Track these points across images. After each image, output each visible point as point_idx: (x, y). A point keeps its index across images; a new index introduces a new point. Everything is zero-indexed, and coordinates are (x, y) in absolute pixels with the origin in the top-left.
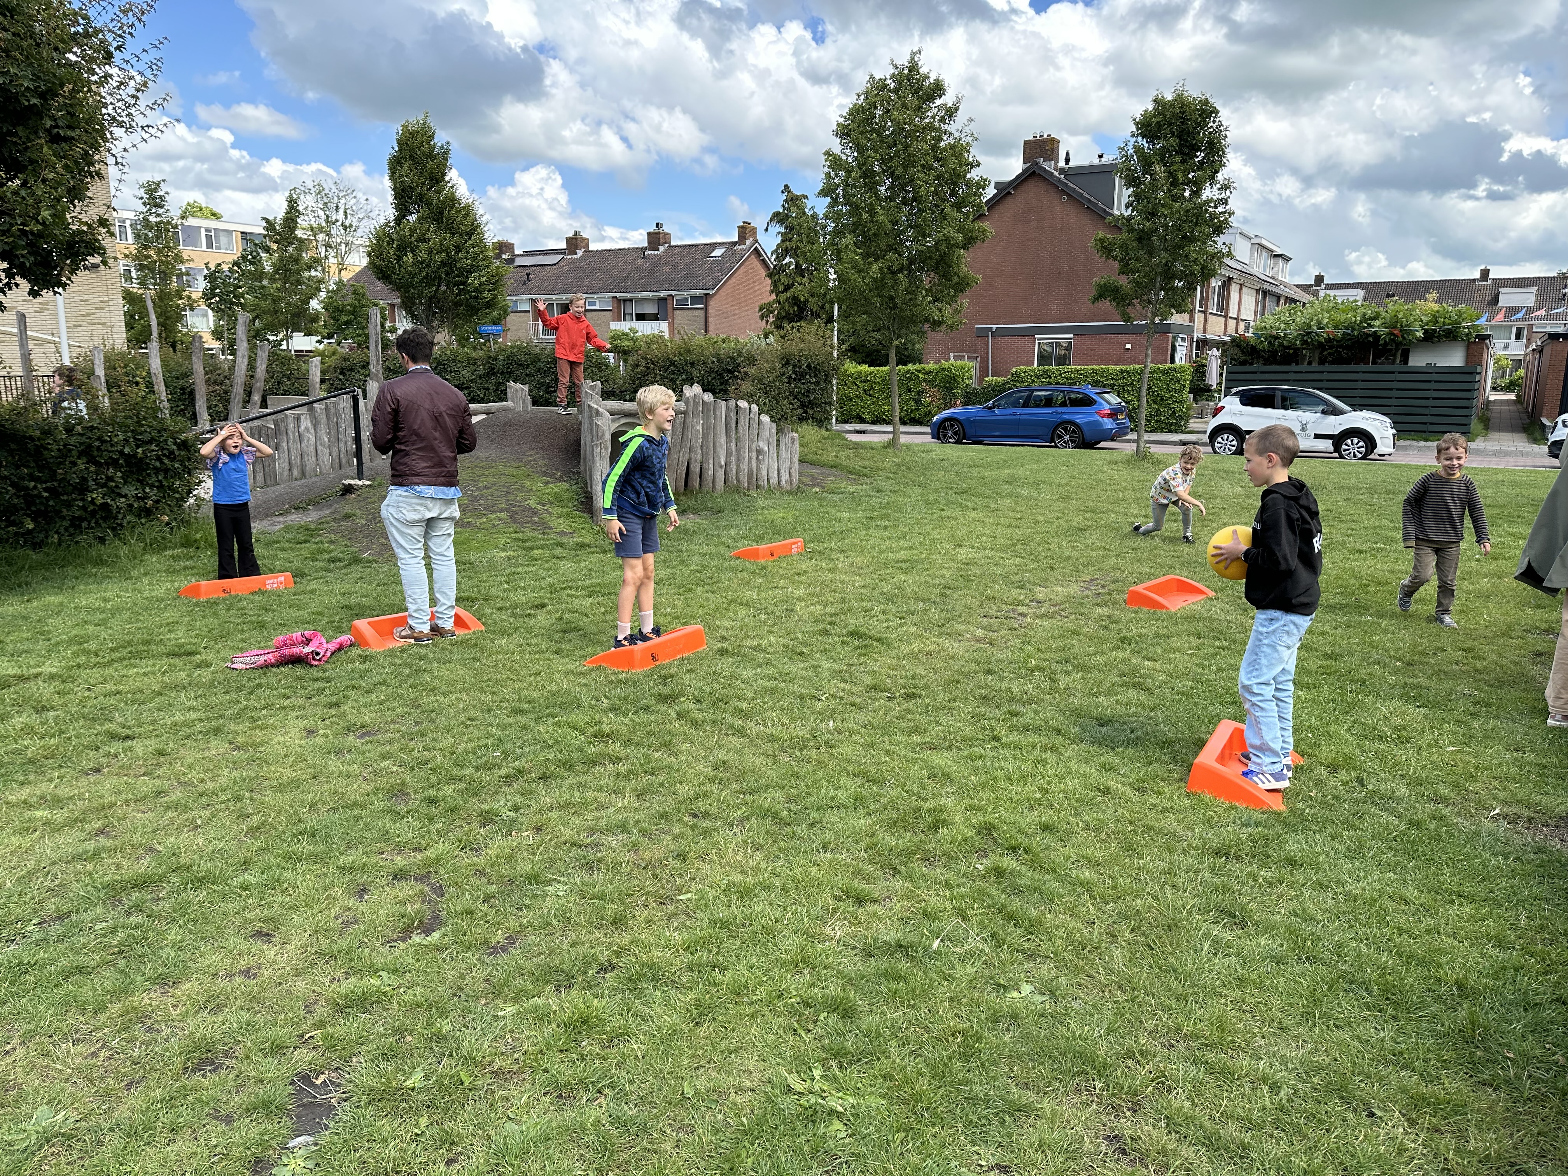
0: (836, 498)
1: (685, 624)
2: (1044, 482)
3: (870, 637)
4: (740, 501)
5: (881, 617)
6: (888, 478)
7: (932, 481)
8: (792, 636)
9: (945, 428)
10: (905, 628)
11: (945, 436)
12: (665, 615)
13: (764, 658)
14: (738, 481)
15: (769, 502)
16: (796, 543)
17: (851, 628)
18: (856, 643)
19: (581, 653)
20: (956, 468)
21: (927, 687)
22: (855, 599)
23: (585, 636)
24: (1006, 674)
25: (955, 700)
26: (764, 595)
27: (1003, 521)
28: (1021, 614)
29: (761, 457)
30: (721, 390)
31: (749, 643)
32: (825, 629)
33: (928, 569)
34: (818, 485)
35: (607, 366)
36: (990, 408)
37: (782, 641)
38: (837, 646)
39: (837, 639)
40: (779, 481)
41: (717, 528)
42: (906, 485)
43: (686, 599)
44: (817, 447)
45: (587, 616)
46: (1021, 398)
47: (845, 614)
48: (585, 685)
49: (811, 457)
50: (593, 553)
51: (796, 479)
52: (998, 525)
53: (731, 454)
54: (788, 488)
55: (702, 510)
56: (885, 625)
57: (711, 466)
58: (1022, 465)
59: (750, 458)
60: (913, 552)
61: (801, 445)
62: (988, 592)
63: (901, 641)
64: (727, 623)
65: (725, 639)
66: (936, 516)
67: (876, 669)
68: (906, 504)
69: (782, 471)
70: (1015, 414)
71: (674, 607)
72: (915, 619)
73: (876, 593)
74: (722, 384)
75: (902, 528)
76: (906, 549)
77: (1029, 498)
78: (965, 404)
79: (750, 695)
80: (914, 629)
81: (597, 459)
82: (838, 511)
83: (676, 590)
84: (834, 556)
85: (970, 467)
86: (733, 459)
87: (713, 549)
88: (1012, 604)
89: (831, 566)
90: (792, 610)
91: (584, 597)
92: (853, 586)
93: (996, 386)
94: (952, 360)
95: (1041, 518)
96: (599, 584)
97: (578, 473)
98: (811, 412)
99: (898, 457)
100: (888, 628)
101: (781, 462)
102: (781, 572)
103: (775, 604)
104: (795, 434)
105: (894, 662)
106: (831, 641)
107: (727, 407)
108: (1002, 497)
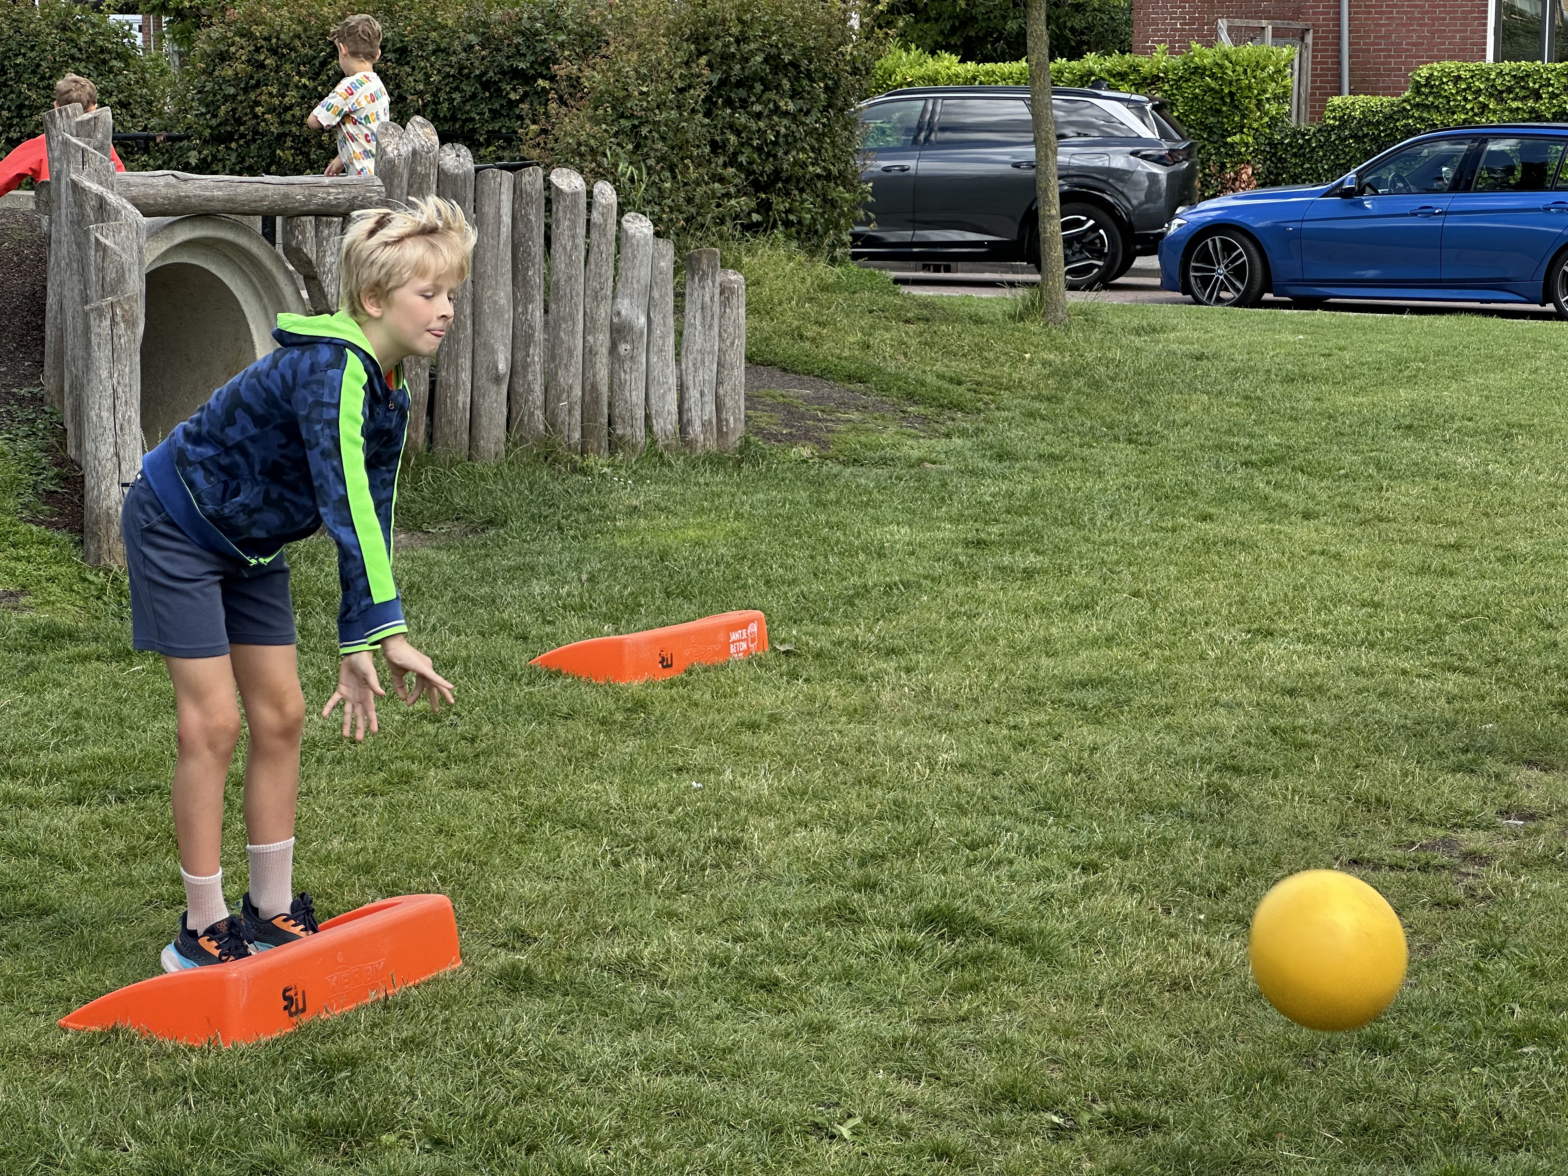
0: (867, 478)
1: (391, 890)
2: (1528, 429)
3: (991, 931)
4: (557, 487)
5: (1022, 865)
6: (1032, 414)
7: (1171, 425)
8: (739, 928)
9: (1205, 257)
10: (1101, 900)
11: (1205, 282)
12: (326, 861)
13: (650, 999)
14: (552, 421)
15: (652, 492)
16: (744, 625)
17: (929, 902)
18: (946, 950)
19: (53, 987)
20: (1244, 384)
21: (1176, 1093)
22: (938, 806)
23: (63, 931)
24: (1433, 1053)
25: (1270, 1137)
26: (642, 794)
27: (1402, 554)
28: (1472, 857)
29: (624, 348)
30: (493, 136)
31: (599, 953)
32: (843, 904)
33: (1168, 710)
34: (807, 436)
35: (125, 57)
36: (1347, 194)
37: (706, 943)
38: (886, 960)
39: (882, 936)
40: (683, 425)
41: (485, 576)
42: (1091, 438)
43: (391, 807)
44: (805, 317)
45: (69, 866)
46: (1446, 159)
47: (908, 854)
48: (66, 1095)
49: (785, 347)
50: (85, 658)
51: (735, 421)
52: (1385, 565)
53: (529, 339)
54: (712, 445)
55: (436, 518)
56: (1037, 889)
57: (465, 376)
58: (1456, 375)
59: (589, 353)
60: (1117, 652)
61: (752, 310)
62: (1364, 784)
63: (1088, 941)
64: (529, 888)
65: (523, 937)
66: (1185, 539)
67: (1013, 1033)
68: (1090, 499)
69: (693, 394)
70: (1427, 212)
71: (354, 833)
72: (1132, 869)
73: (1003, 787)
74: (495, 114)
75: (1080, 577)
76: (1095, 643)
77: (1481, 481)
78: (1269, 180)
79: (608, 1121)
80: (1131, 904)
81: (101, 355)
82: (877, 521)
83: (359, 780)
84: (868, 664)
85: (1290, 380)
86: (537, 354)
87: (475, 646)
88: (1440, 823)
89: (855, 700)
90: (736, 843)
91: (60, 802)
92: (931, 764)
93: (1365, 121)
94: (1226, 43)
95: (1522, 545)
96: (107, 761)
97: (38, 400)
98: (780, 204)
99: (1060, 349)
100: (1046, 899)
101: (688, 362)
102: (697, 719)
103: (681, 825)
104: (734, 277)
105: (1070, 1012)
106: (864, 942)
107: (517, 191)
108: (1397, 477)
